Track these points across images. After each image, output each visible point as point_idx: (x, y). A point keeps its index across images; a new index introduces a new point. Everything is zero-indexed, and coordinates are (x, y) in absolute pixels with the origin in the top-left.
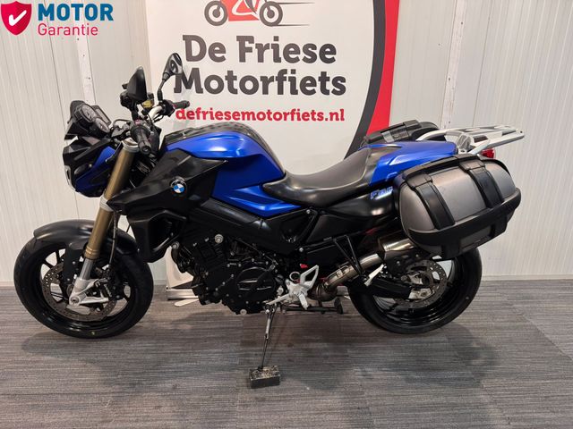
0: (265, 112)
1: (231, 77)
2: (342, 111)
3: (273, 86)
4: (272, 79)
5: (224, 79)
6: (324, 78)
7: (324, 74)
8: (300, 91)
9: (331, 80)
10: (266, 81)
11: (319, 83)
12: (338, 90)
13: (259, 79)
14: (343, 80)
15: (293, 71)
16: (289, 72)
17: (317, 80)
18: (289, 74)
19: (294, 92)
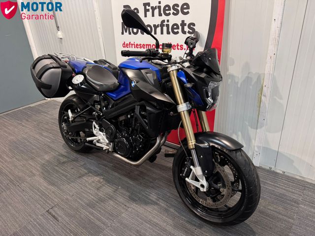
3: (159, 30)
6: (183, 24)
7: (183, 21)
8: (171, 33)
9: (187, 25)
10: (156, 27)
11: (180, 27)
12: (191, 31)
13: (152, 26)
14: (194, 24)
15: (168, 21)
16: (166, 21)
17: (179, 25)
18: (166, 23)
19: (168, 33)
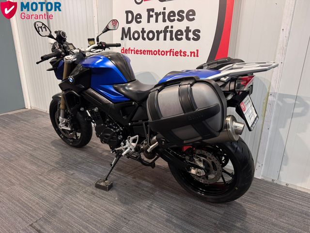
0: (157, 50)
1: (143, 31)
2: (197, 51)
3: (162, 36)
4: (161, 32)
5: (140, 32)
6: (188, 30)
7: (188, 28)
8: (174, 39)
9: (192, 31)
10: (159, 33)
11: (184, 34)
12: (196, 38)
13: (155, 32)
14: (199, 31)
15: (172, 27)
16: (170, 27)
17: (184, 31)
18: (170, 29)
19: (172, 39)
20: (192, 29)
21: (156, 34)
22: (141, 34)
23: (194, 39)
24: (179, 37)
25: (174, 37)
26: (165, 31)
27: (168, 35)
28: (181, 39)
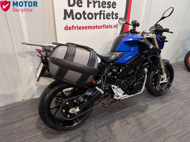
1: (84, 13)
4: (98, 14)
5: (82, 14)
6: (113, 13)
7: (113, 12)
10: (96, 14)
11: (111, 15)
12: (116, 17)
13: (93, 14)
14: (118, 14)
18: (103, 12)
19: (104, 18)
20: (115, 13)
21: (94, 15)
22: (82, 15)
23: (115, 18)
24: (108, 17)
25: (105, 17)
26: (100, 14)
27: (102, 16)
28: (109, 18)
